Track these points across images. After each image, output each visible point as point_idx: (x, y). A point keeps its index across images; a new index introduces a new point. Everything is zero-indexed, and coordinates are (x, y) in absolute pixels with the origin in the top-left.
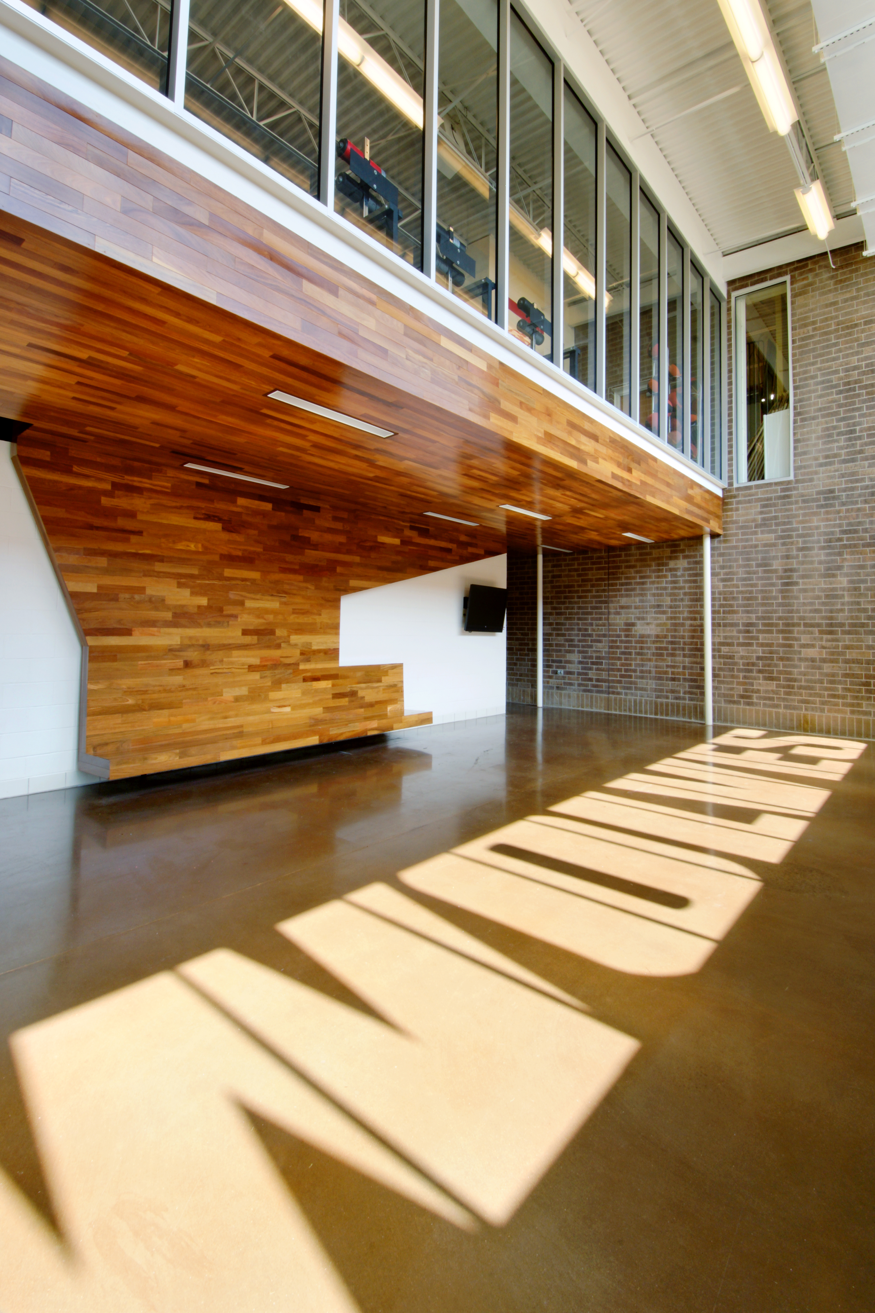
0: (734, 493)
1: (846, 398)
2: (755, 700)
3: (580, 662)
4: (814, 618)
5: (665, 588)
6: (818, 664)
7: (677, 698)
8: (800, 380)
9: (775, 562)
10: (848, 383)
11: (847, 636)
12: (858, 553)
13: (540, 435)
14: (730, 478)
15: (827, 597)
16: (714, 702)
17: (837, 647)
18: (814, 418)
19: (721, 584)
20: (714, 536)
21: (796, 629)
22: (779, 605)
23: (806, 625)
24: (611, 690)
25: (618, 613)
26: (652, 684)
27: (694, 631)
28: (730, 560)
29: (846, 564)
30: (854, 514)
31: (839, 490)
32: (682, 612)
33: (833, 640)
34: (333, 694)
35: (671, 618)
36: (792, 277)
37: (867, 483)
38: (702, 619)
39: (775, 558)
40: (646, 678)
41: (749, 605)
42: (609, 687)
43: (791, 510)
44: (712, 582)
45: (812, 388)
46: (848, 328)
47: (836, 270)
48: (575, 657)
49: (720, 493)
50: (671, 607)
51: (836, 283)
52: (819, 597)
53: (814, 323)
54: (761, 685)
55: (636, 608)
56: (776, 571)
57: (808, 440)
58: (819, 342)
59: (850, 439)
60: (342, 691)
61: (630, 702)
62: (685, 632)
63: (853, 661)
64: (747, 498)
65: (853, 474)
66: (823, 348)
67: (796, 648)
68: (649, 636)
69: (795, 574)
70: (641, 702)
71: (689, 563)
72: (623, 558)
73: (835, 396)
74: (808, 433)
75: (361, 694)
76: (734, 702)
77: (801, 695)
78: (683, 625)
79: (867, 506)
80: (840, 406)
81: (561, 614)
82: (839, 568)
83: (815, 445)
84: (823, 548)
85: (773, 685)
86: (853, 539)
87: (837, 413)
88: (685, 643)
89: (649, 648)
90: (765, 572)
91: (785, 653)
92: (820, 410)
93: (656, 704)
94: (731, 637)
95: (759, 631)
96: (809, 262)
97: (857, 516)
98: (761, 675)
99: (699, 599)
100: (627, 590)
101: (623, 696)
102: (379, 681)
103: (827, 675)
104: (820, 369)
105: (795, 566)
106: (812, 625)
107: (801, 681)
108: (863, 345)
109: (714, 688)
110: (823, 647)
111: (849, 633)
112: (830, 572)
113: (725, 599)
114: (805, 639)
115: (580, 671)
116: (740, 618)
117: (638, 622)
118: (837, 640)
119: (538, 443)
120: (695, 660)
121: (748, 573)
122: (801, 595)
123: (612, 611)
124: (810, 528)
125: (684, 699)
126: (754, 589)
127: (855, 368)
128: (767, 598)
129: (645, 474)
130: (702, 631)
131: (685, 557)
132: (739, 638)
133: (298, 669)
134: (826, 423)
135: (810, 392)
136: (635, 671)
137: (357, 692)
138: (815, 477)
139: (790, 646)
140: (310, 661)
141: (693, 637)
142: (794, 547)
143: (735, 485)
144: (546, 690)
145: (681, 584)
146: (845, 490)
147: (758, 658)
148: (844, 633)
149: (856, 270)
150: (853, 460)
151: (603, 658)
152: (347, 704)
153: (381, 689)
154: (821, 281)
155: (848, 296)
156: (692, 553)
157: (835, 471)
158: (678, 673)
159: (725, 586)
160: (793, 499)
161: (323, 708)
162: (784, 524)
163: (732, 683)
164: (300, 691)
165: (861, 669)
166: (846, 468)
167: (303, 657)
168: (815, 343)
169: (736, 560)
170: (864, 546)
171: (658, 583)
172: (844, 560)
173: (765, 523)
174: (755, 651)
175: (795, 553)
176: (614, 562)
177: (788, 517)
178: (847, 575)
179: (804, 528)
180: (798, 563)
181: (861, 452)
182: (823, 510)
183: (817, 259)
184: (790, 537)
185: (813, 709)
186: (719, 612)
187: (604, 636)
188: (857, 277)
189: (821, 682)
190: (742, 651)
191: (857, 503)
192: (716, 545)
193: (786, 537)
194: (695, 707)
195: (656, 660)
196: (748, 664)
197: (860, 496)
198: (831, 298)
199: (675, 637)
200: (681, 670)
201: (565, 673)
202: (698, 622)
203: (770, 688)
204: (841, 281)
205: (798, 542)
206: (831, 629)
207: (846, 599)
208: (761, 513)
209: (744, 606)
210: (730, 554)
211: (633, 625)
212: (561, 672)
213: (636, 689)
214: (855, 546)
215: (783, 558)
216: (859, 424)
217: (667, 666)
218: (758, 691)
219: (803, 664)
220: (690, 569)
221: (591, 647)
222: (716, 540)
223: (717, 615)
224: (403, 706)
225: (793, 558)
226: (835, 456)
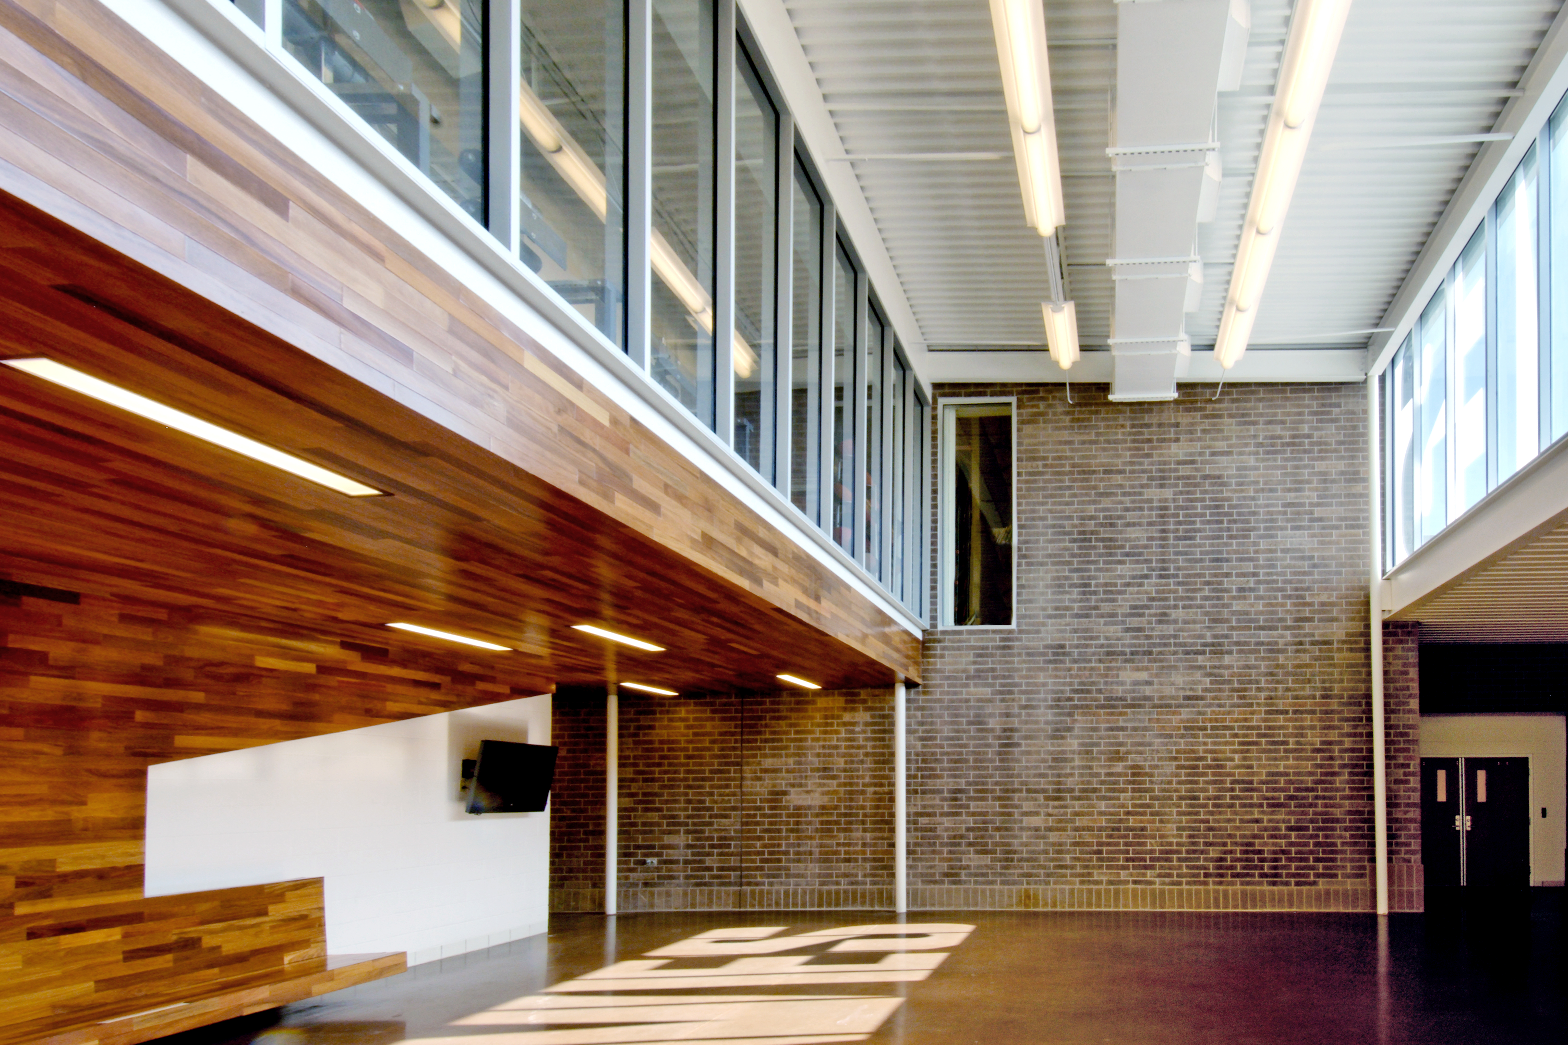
0: (939, 636)
1: (1080, 548)
2: (963, 878)
3: (688, 846)
4: (1039, 783)
5: (836, 747)
6: (1042, 833)
7: (852, 883)
8: (1027, 519)
9: (991, 720)
10: (1083, 533)
11: (1077, 802)
12: (1090, 714)
13: (696, 537)
14: (934, 618)
15: (1055, 760)
16: (908, 883)
17: (1066, 814)
18: (1042, 564)
19: (919, 743)
20: (910, 685)
21: (1017, 795)
22: (996, 768)
23: (1029, 791)
24: (744, 880)
25: (759, 779)
26: (814, 868)
27: (880, 800)
28: (932, 716)
29: (1077, 725)
30: (1087, 673)
31: (1071, 646)
32: (863, 777)
33: (1061, 807)
34: (124, 952)
35: (845, 785)
36: (1019, 400)
37: (1102, 641)
38: (892, 784)
39: (991, 715)
40: (806, 861)
41: (957, 769)
42: (741, 877)
43: (1013, 662)
44: (907, 741)
45: (1040, 530)
46: (1084, 472)
47: (1073, 406)
48: (680, 839)
49: (919, 635)
50: (845, 770)
51: (1073, 420)
52: (1044, 761)
53: (1045, 458)
54: (972, 859)
55: (788, 771)
56: (992, 730)
57: (1035, 587)
58: (1050, 481)
59: (1084, 593)
60: (155, 943)
61: (778, 892)
62: (866, 802)
63: (1084, 829)
64: (956, 645)
65: (1086, 630)
66: (1056, 488)
67: (1016, 817)
68: (809, 807)
69: (1016, 734)
70: (795, 893)
71: (873, 717)
72: (768, 706)
73: (1067, 544)
74: (1034, 579)
75: (208, 942)
76: (935, 882)
77: (1022, 868)
78: (863, 792)
79: (1102, 665)
80: (1073, 556)
81: (653, 780)
82: (1069, 729)
83: (1042, 594)
84: (1051, 707)
85: (987, 859)
86: (1085, 699)
87: (1069, 563)
88: (865, 815)
89: (810, 823)
90: (979, 730)
91: (1003, 822)
92: (1050, 556)
93: (820, 894)
94: (932, 806)
95: (969, 799)
96: (1041, 389)
97: (1091, 676)
98: (972, 849)
99: (887, 759)
100: (774, 748)
101: (766, 887)
102: (265, 913)
103: (1054, 844)
104: (1051, 511)
105: (1016, 725)
106: (1036, 791)
107: (1022, 852)
108: (1101, 495)
109: (909, 867)
110: (1050, 815)
111: (1079, 798)
112: (1059, 733)
113: (924, 761)
114: (1027, 806)
115: (690, 858)
116: (946, 783)
117: (792, 790)
118: (1065, 807)
119: (692, 548)
120: (880, 835)
121: (957, 731)
122: (1024, 758)
123: (748, 775)
124: (1036, 684)
125: (865, 883)
126: (964, 750)
127: (1091, 518)
128: (981, 761)
129: (837, 605)
130: (892, 800)
131: (867, 709)
132: (942, 807)
133: (12, 914)
134: (1057, 571)
135: (1038, 534)
136: (786, 853)
137: (199, 939)
138: (1043, 629)
139: (1009, 814)
140: (50, 896)
141: (878, 807)
142: (1015, 704)
143: (940, 628)
144: (623, 889)
145: (861, 743)
146: (1077, 646)
147: (968, 829)
148: (1074, 798)
149: (1097, 412)
150: (1087, 616)
151: (732, 839)
152: (171, 964)
153: (267, 927)
154: (1055, 414)
155: (1086, 438)
156: (877, 705)
157: (1067, 625)
158: (855, 852)
159: (924, 746)
160: (1015, 651)
161: (96, 982)
162: (1004, 677)
163: (934, 859)
164: (19, 957)
165: (1092, 836)
166: (1078, 624)
167: (23, 891)
168: (1045, 481)
169: (941, 716)
170: (1097, 707)
171: (825, 740)
172: (1074, 721)
173: (979, 675)
174: (965, 822)
175: (1016, 711)
176: (751, 711)
177: (1008, 670)
178: (1078, 737)
179: (1028, 684)
180: (1020, 722)
181: (1096, 608)
182: (1051, 666)
183: (1050, 387)
184: (1010, 692)
185: (1036, 883)
186: (915, 777)
187: (734, 809)
188: (1097, 420)
189: (1046, 852)
190: (947, 822)
191: (1090, 661)
192: (912, 696)
193: (1006, 692)
194: (881, 892)
195: (821, 838)
196: (955, 837)
197: (1094, 654)
198: (1065, 435)
199: (851, 808)
200: (859, 848)
201: (659, 862)
202: (886, 789)
203: (983, 863)
204: (1078, 420)
205: (1020, 699)
206: (1058, 795)
207: (1077, 763)
208: (975, 663)
209: (950, 769)
210: (931, 709)
211: (785, 793)
212: (652, 861)
213: (787, 876)
214: (1087, 707)
215: (1001, 715)
216: (1095, 578)
217: (838, 844)
218: (968, 867)
219: (1024, 834)
220: (874, 724)
221: (710, 824)
222: (913, 691)
223: (912, 781)
224: (324, 949)
225: (1013, 716)
226: (1067, 608)
